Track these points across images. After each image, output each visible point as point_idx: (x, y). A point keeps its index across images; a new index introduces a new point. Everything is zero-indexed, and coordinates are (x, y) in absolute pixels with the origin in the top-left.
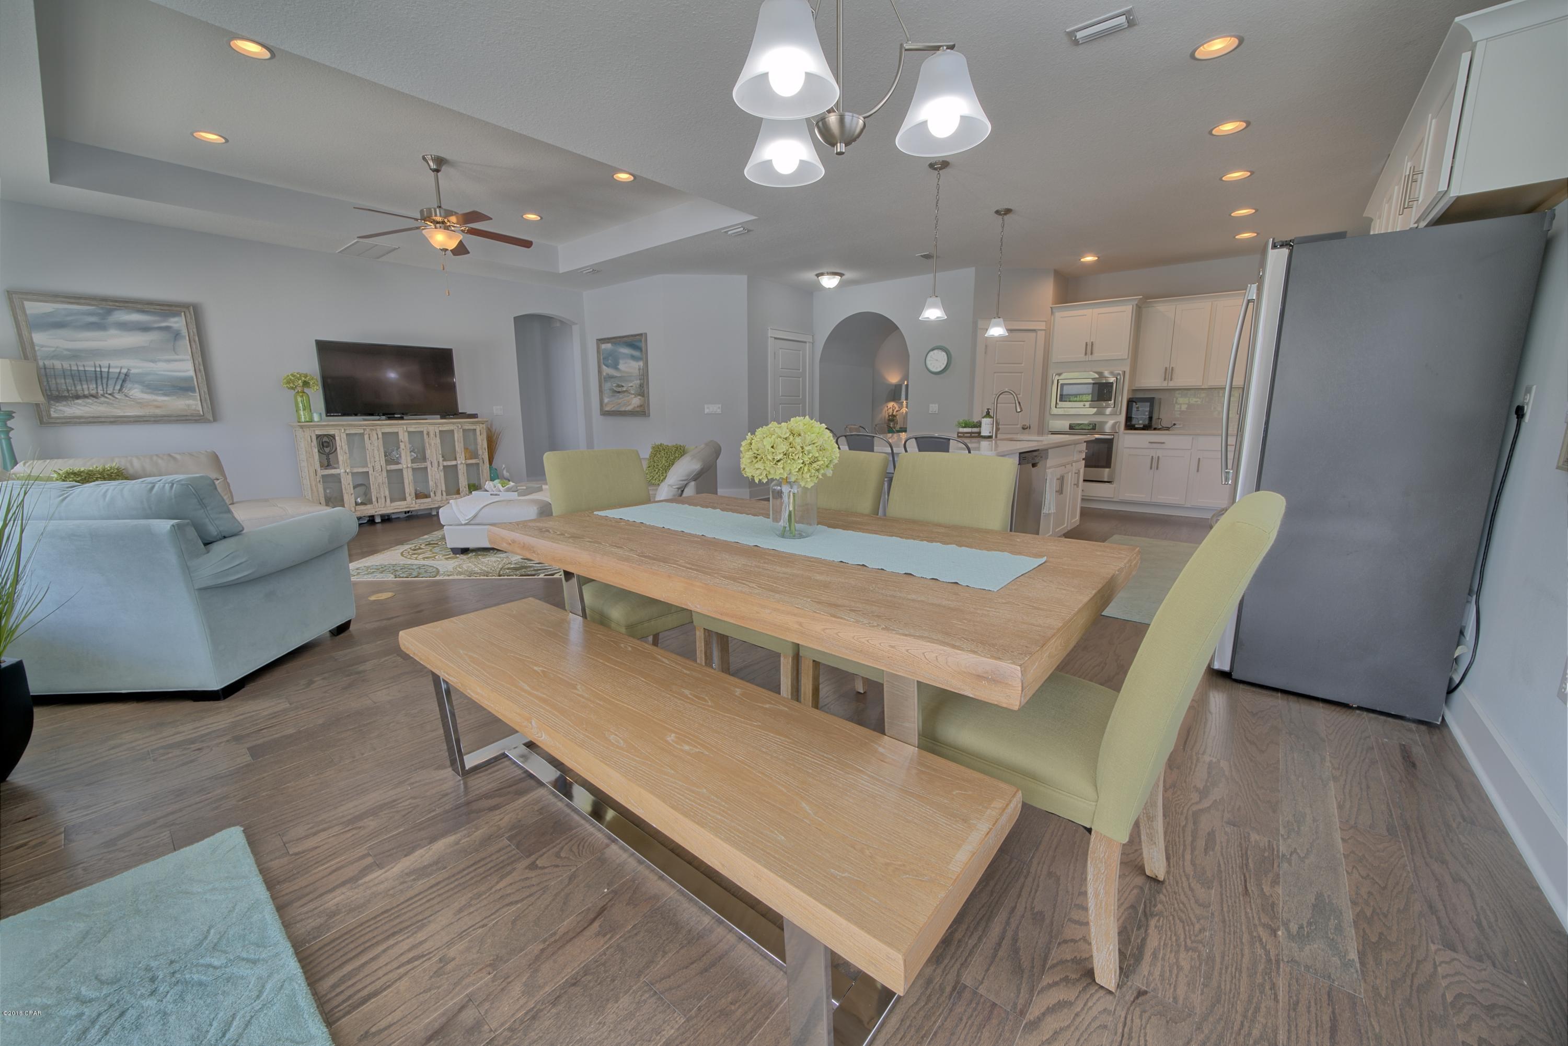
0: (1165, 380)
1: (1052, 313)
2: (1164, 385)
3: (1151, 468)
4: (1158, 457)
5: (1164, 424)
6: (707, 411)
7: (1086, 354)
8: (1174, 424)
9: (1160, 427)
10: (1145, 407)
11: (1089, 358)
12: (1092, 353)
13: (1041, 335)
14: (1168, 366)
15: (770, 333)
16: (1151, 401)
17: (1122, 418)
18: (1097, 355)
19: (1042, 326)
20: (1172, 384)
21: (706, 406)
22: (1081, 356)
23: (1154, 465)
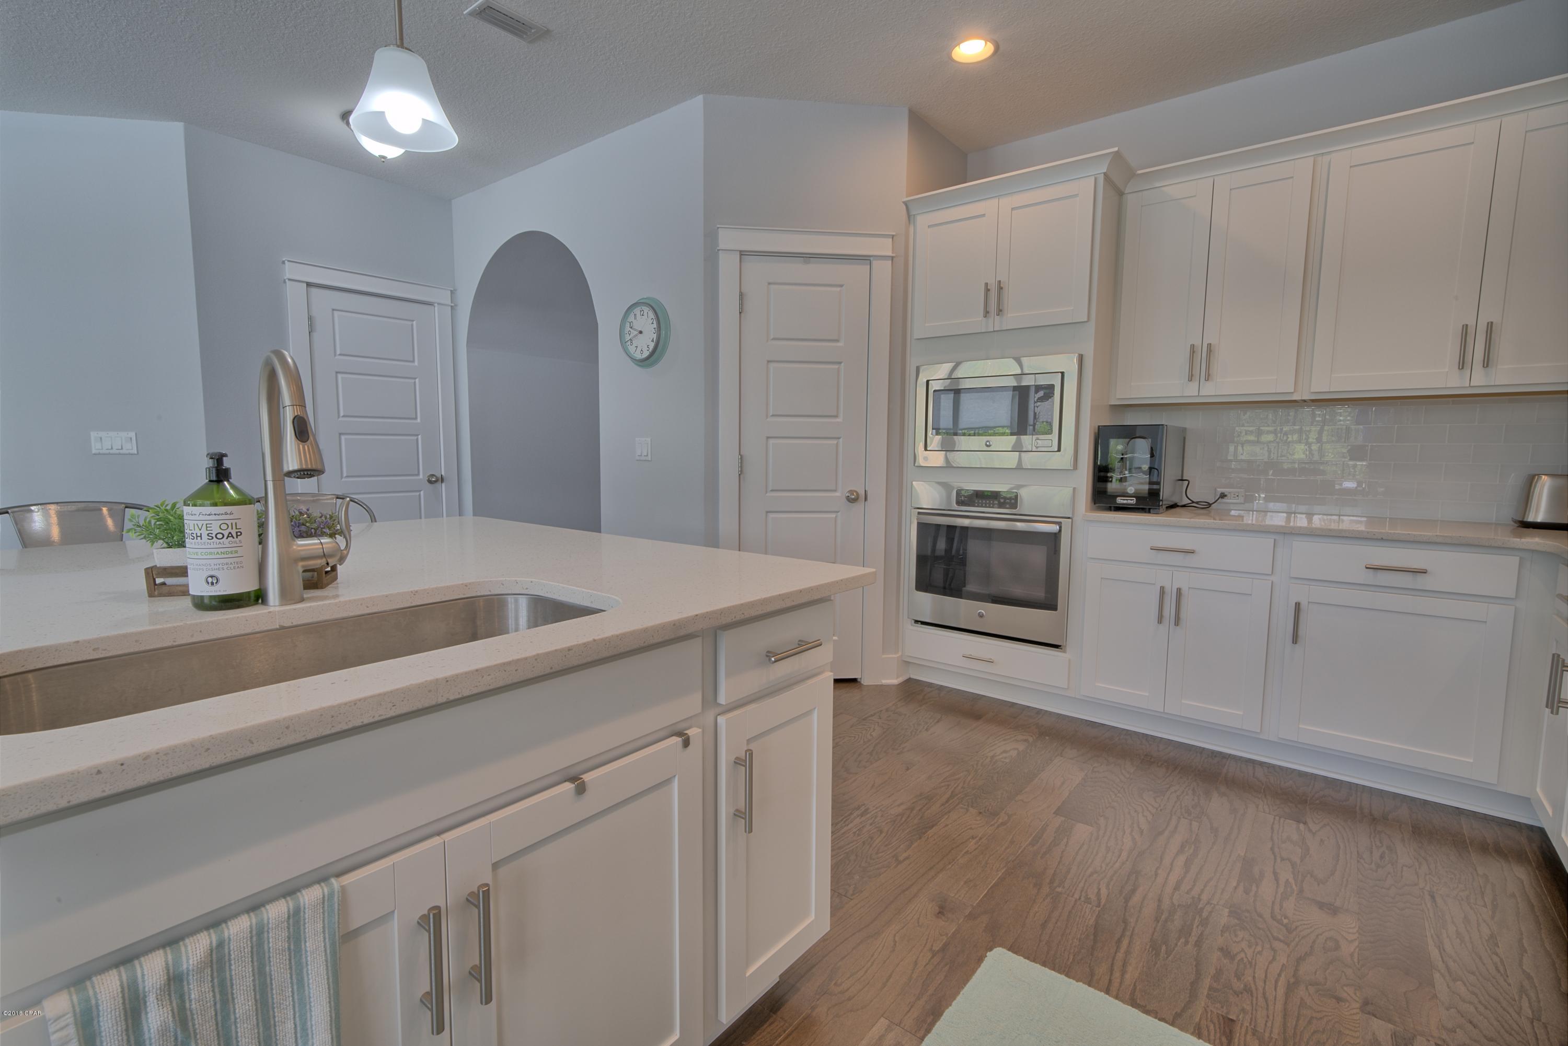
0: (1191, 378)
1: (910, 217)
2: (1191, 392)
3: (1160, 620)
4: (1179, 591)
5: (1198, 493)
6: (95, 447)
7: (986, 313)
8: (1223, 496)
9: (1186, 501)
10: (1141, 451)
11: (995, 323)
12: (1000, 311)
13: (883, 270)
14: (1197, 343)
15: (290, 270)
16: (1153, 433)
17: (1083, 479)
18: (1013, 318)
19: (884, 247)
20: (1210, 391)
21: (93, 434)
22: (976, 321)
23: (1170, 610)
